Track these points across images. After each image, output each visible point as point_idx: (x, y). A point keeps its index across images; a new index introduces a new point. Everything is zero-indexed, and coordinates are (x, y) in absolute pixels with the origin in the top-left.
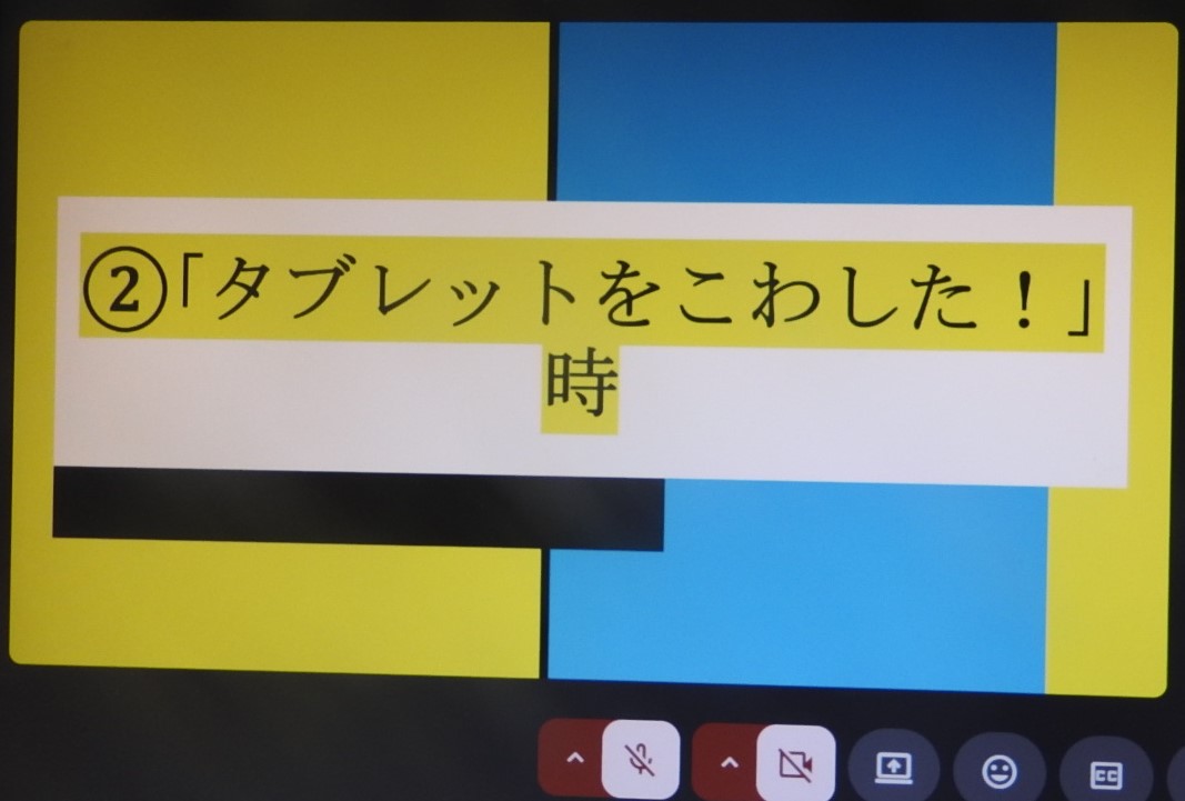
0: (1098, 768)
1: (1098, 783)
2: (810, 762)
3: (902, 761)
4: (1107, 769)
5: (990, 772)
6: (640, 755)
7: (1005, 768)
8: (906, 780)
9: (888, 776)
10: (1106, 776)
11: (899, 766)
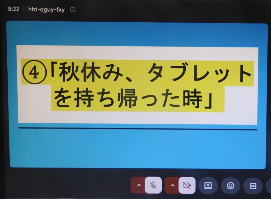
0: (251, 184)
1: (251, 188)
2: (190, 185)
3: (210, 184)
4: (253, 184)
5: (229, 186)
6: (153, 184)
7: (232, 185)
8: (211, 188)
9: (207, 187)
10: (253, 186)
11: (209, 185)
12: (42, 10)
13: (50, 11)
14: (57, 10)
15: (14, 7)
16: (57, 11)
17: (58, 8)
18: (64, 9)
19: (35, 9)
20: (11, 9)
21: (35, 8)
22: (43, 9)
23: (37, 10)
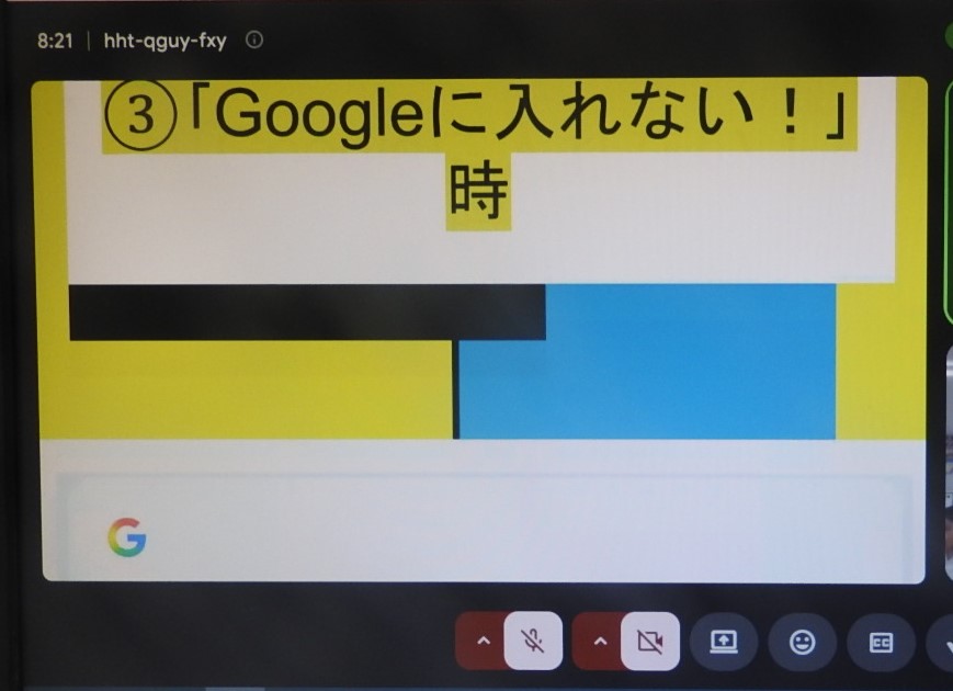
0: (875, 637)
1: (875, 648)
2: (661, 639)
3: (730, 636)
4: (881, 638)
5: (795, 643)
6: (532, 637)
7: (807, 639)
8: (733, 650)
9: (718, 647)
10: (881, 643)
11: (727, 640)
12: (150, 42)
13: (177, 45)
14: (200, 41)
15: (57, 35)
16: (202, 45)
17: (204, 34)
18: (225, 38)
19: (128, 41)
20: (48, 40)
21: (126, 36)
22: (153, 39)
23: (133, 42)
